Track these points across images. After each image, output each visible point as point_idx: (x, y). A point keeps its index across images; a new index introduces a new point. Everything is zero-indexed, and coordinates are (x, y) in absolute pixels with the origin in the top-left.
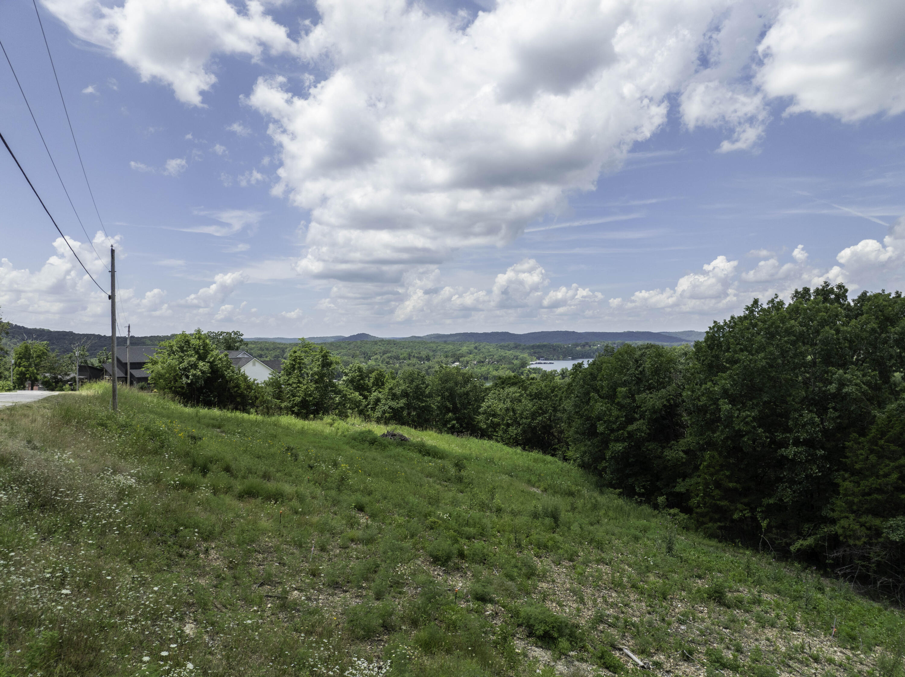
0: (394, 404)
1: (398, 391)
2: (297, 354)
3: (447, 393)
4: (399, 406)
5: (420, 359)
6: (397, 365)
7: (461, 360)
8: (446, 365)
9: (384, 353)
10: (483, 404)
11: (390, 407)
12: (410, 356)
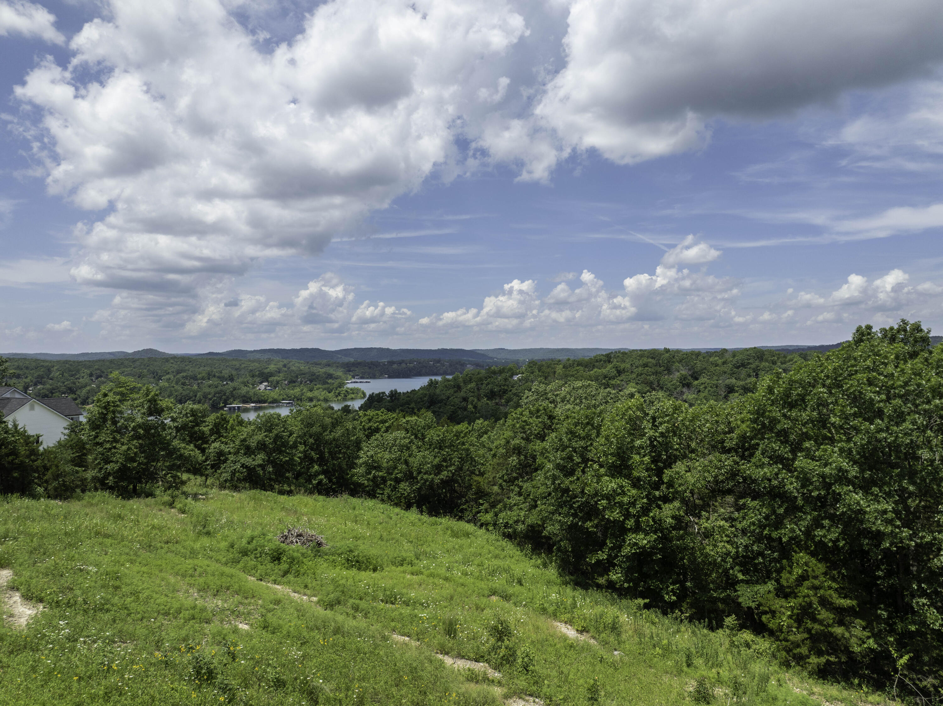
0: (248, 461)
1: (253, 443)
2: (109, 399)
3: (311, 441)
4: (256, 463)
5: (222, 378)
6: (195, 387)
7: (270, 379)
8: (253, 385)
9: (178, 372)
10: (361, 453)
11: (243, 466)
12: (210, 376)
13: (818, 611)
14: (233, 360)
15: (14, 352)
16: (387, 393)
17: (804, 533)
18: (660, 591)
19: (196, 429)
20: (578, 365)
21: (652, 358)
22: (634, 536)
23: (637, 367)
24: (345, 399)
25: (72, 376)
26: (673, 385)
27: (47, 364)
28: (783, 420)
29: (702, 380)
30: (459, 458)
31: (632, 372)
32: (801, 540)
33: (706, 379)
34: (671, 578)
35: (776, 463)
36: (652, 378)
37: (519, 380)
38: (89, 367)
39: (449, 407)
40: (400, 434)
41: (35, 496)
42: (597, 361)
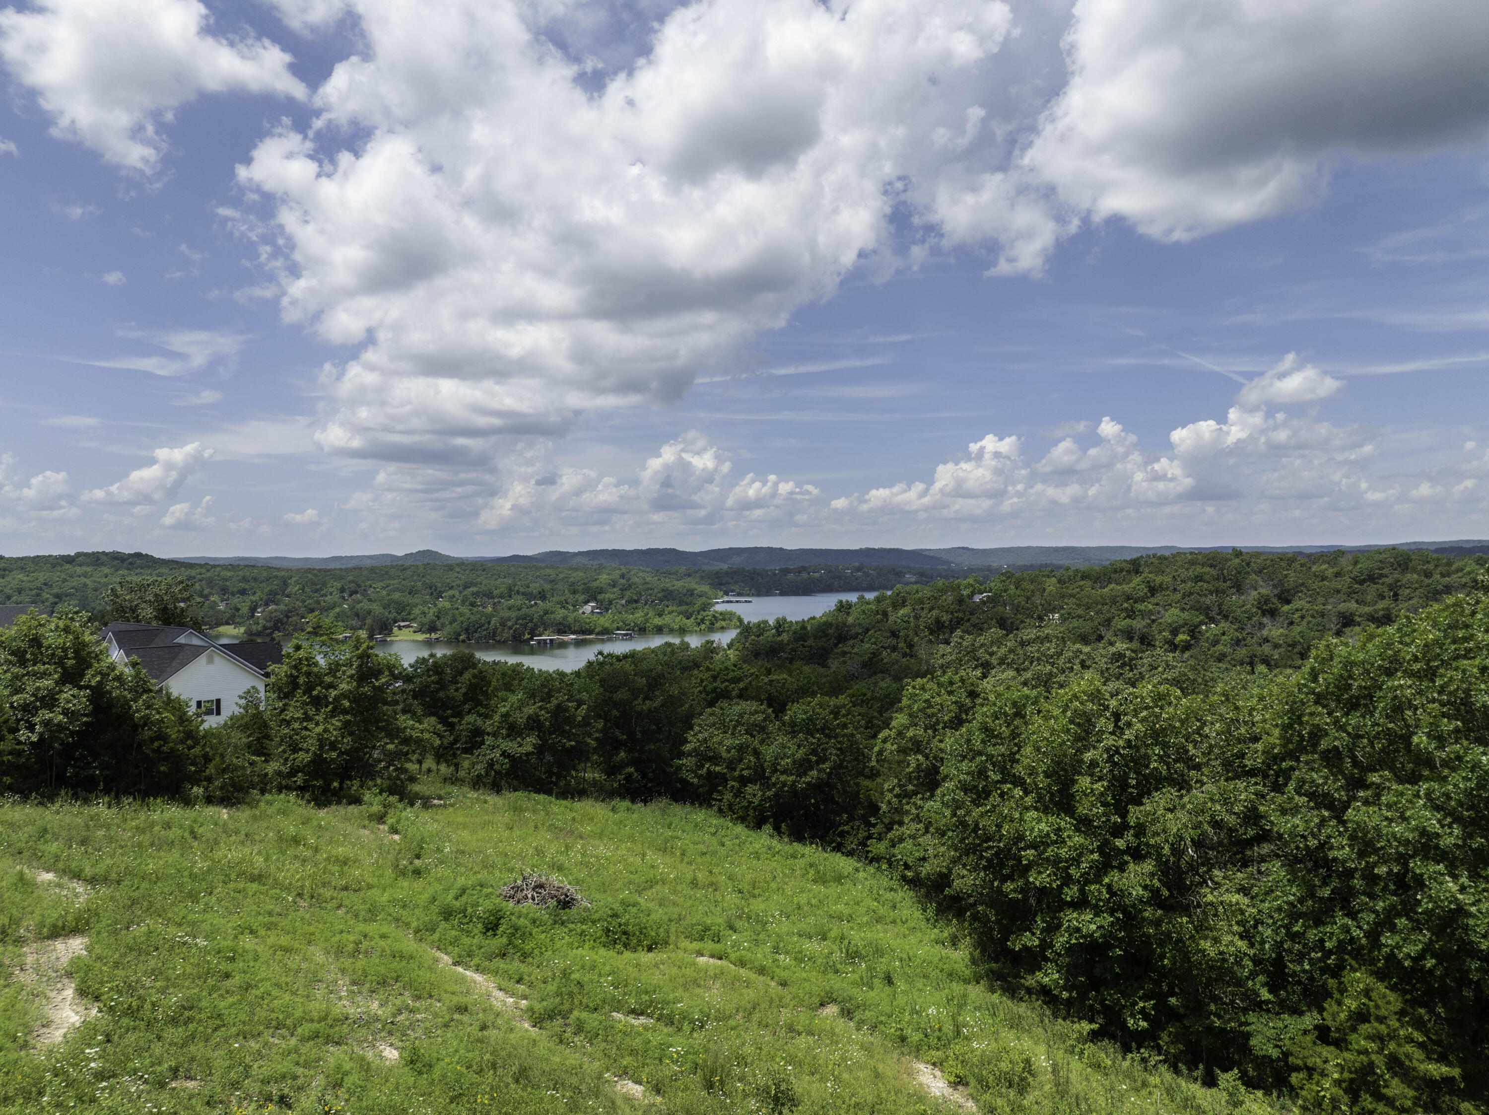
0: (512, 747)
1: (520, 718)
2: (301, 654)
3: (615, 713)
4: (523, 750)
5: (529, 596)
6: (489, 609)
7: (599, 597)
8: (574, 606)
9: (466, 587)
10: (690, 736)
11: (504, 754)
12: (510, 592)
13: (1385, 1081)
14: (547, 567)
15: (241, 555)
16: (771, 622)
17: (1368, 935)
18: (1120, 1010)
19: (441, 694)
20: (1083, 578)
21: (1211, 566)
22: (1075, 915)
23: (1183, 581)
24: (711, 629)
25: (316, 591)
26: (1245, 612)
27: (283, 573)
28: (1333, 732)
29: (1297, 604)
30: (839, 749)
31: (1175, 590)
32: (1362, 947)
33: (1303, 603)
34: (1143, 988)
35: (1317, 807)
36: (1208, 600)
37: (983, 602)
38: (341, 578)
39: (867, 646)
40: (750, 706)
41: (188, 802)
42: (1116, 571)
